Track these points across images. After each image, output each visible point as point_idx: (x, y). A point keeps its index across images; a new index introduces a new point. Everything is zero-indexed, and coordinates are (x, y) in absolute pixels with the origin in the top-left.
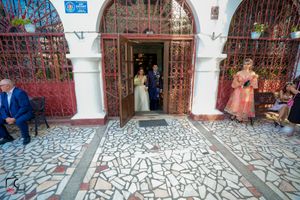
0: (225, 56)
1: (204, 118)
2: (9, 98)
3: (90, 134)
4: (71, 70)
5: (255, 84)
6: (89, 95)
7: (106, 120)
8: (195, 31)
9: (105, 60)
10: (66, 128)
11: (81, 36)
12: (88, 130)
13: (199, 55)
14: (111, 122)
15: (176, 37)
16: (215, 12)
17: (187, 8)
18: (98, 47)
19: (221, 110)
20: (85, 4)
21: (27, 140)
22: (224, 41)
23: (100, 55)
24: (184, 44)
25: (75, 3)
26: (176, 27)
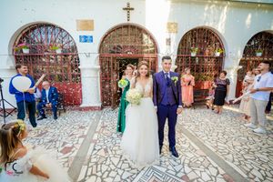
0: (176, 66)
3: (94, 114)
4: (80, 75)
5: (193, 83)
6: (90, 90)
7: (102, 108)
8: (157, 52)
9: (102, 69)
10: (77, 113)
11: (88, 55)
12: (91, 113)
14: (105, 109)
15: (146, 55)
16: (169, 41)
17: (151, 38)
18: (98, 61)
20: (92, 37)
21: (56, 118)
22: (175, 58)
23: (99, 67)
24: (151, 60)
25: (86, 37)
26: (146, 50)
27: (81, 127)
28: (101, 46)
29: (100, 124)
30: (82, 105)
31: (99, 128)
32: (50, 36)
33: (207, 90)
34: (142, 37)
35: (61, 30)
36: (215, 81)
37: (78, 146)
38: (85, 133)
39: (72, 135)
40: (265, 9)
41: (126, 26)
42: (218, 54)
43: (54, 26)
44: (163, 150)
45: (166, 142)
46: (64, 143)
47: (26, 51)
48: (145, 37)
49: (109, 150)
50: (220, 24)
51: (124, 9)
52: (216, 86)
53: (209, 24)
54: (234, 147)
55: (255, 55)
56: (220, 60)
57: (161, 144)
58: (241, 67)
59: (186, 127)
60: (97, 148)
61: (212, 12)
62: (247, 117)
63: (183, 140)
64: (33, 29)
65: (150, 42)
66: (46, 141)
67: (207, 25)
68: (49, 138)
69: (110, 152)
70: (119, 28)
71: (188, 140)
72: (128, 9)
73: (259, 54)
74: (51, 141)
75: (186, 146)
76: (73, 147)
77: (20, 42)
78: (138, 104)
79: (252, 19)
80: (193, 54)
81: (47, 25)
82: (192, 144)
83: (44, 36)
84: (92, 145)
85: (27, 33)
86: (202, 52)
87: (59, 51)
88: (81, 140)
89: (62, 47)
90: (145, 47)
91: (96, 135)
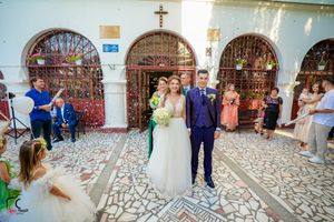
0: (218, 82)
2: (62, 110)
3: (118, 137)
4: (103, 91)
6: (115, 108)
7: (128, 129)
8: (195, 64)
9: (129, 85)
10: (98, 135)
11: (112, 68)
12: (116, 135)
14: (131, 132)
15: (181, 68)
16: (209, 51)
17: (189, 47)
18: (124, 76)
20: (117, 46)
21: (74, 140)
22: (217, 71)
23: (125, 81)
25: (110, 46)
26: (182, 62)
27: (103, 152)
28: (128, 57)
29: (125, 148)
30: (104, 127)
31: (123, 153)
32: (68, 44)
33: (256, 111)
34: (177, 47)
35: (82, 37)
36: (265, 100)
37: (98, 173)
38: (107, 159)
39: (92, 160)
40: (329, 12)
41: (158, 33)
42: (270, 67)
43: (74, 34)
44: (197, 179)
45: (201, 171)
46: (83, 169)
47: (41, 62)
48: (181, 45)
49: (134, 178)
50: (272, 30)
51: (157, 13)
52: (266, 106)
53: (260, 31)
54: (282, 178)
55: (316, 69)
56: (272, 75)
57: (194, 173)
58: (298, 83)
59: (227, 155)
60: (120, 175)
61: (263, 16)
62: (303, 144)
63: (222, 168)
64: (50, 37)
65: (187, 52)
67: (256, 31)
68: (65, 163)
69: (135, 180)
70: (150, 35)
71: (228, 170)
72: (161, 13)
73: (322, 68)
74: (68, 166)
75: (225, 176)
76: (92, 173)
77: (35, 52)
78: (167, 125)
79: (312, 24)
80: (239, 67)
81: (65, 32)
82: (233, 173)
83: (61, 45)
84: (115, 172)
85: (43, 41)
86: (250, 65)
87: (79, 63)
88: (103, 166)
89: (82, 57)
90: (180, 58)
91: (120, 161)
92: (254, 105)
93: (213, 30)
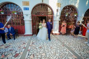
0: (60, 20)
1: (56, 34)
3: (29, 38)
4: (24, 23)
7: (32, 35)
8: (53, 14)
10: (23, 37)
12: (28, 37)
13: (54, 20)
14: (33, 35)
15: (49, 15)
16: (57, 10)
17: (51, 9)
18: (31, 18)
19: (60, 32)
20: (28, 8)
22: (60, 16)
23: (31, 20)
24: (51, 17)
25: (26, 8)
27: (24, 43)
28: (32, 12)
29: (31, 42)
30: (25, 34)
31: (31, 44)
32: (12, 8)
33: (71, 29)
34: (47, 9)
35: (17, 5)
36: (75, 25)
37: (22, 53)
38: (25, 46)
39: (20, 47)
41: (42, 4)
42: (75, 15)
43: (14, 4)
47: (2, 13)
48: (49, 8)
49: (35, 55)
50: (76, 4)
52: (75, 27)
56: (76, 17)
58: (83, 20)
59: (65, 44)
60: (30, 54)
63: (65, 49)
64: (5, 5)
65: (51, 10)
66: (8, 50)
67: (72, 4)
68: (10, 49)
74: (11, 50)
76: (19, 54)
79: (88, 2)
80: (66, 15)
81: (11, 3)
83: (10, 8)
84: (28, 52)
85: (3, 6)
87: (16, 13)
88: (24, 49)
89: (17, 12)
90: (48, 12)
91: (30, 47)
92: (70, 27)
93: (59, 4)
